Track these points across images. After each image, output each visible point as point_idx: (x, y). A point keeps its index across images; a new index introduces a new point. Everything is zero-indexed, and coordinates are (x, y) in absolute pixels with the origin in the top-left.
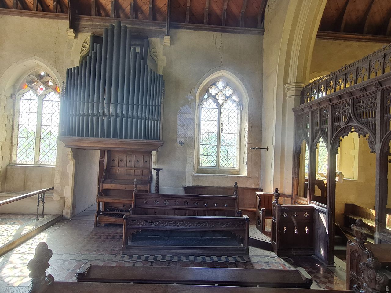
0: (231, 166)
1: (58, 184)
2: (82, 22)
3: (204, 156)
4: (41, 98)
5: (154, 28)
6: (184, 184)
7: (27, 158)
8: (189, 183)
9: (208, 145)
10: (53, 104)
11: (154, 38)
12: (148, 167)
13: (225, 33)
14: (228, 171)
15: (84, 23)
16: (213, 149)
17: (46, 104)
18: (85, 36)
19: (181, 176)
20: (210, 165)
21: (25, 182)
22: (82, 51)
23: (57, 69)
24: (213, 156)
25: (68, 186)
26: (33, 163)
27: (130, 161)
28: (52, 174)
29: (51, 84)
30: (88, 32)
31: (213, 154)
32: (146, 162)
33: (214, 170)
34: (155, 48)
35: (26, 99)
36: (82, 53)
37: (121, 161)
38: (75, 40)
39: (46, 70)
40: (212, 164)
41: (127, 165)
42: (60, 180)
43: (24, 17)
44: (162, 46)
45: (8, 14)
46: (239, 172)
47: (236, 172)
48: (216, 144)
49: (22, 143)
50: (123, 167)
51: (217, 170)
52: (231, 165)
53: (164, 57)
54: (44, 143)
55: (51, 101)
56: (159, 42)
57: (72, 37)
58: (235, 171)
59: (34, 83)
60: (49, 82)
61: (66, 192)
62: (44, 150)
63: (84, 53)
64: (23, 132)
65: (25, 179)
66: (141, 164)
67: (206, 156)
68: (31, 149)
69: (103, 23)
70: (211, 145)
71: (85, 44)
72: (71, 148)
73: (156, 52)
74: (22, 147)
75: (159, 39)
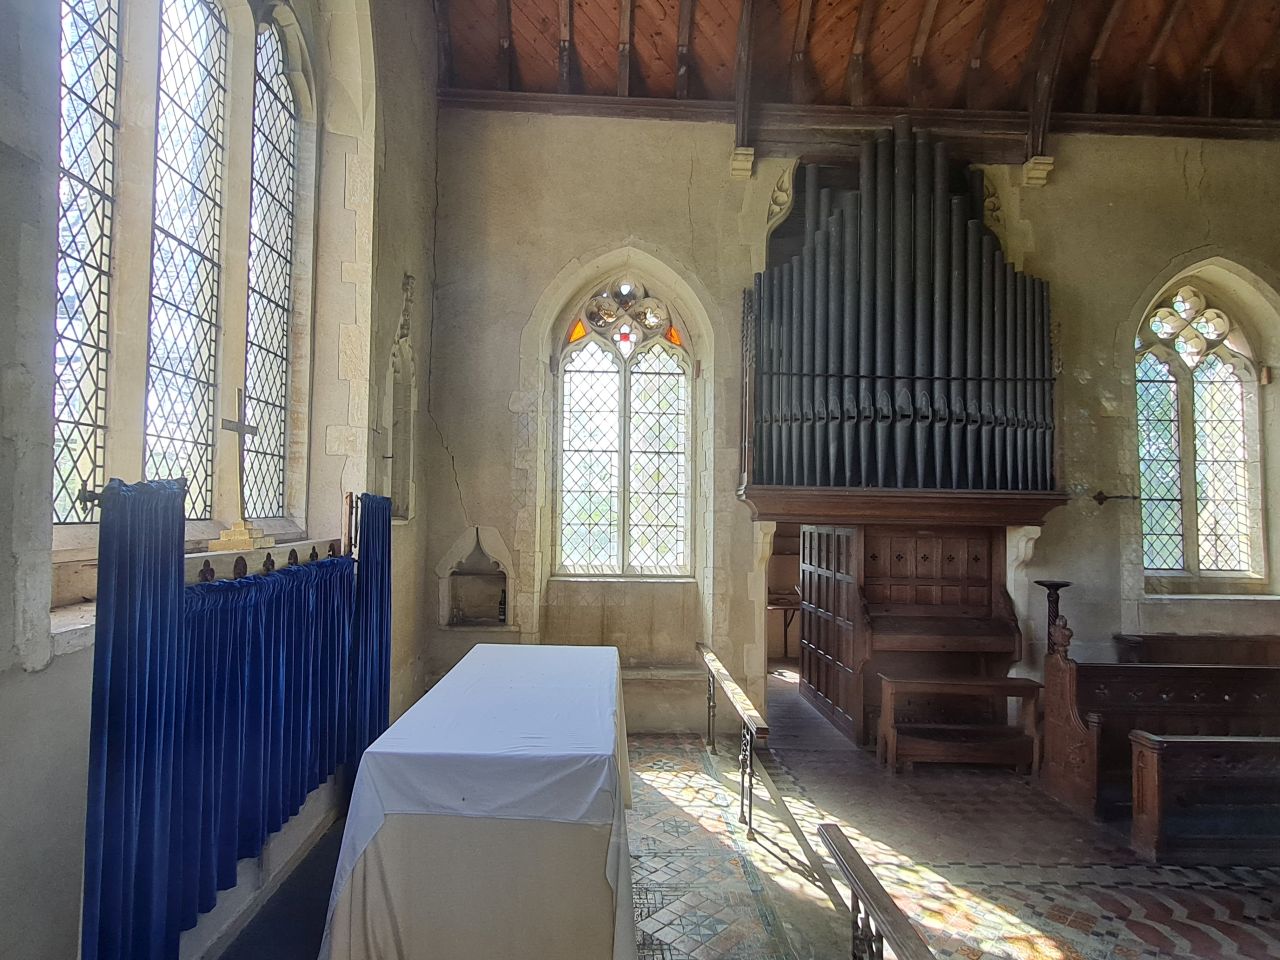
0: (1233, 567)
1: (725, 639)
2: (768, 125)
3: (1167, 537)
4: (626, 368)
5: (991, 135)
6: (1114, 630)
7: (593, 556)
8: (1132, 625)
9: (1165, 500)
10: (662, 381)
11: (991, 164)
12: (985, 576)
13: (1211, 141)
14: (1231, 585)
15: (775, 128)
16: (1170, 514)
17: (638, 383)
18: (781, 169)
19: (1106, 604)
20: (1165, 566)
21: (603, 633)
22: (771, 214)
23: (697, 273)
24: (1170, 536)
25: (754, 642)
26: (619, 572)
27: (925, 558)
28: (683, 606)
29: (651, 320)
30: (785, 155)
31: (1170, 530)
32: (976, 559)
33: (1186, 581)
34: (993, 195)
35: (579, 371)
36: (770, 223)
37: (899, 557)
38: (752, 181)
39: (642, 278)
40: (1171, 563)
41: (919, 569)
42: (730, 622)
43: (596, 118)
44: (1016, 190)
45: (546, 110)
46: (1269, 584)
47: (1259, 589)
48: (1179, 497)
49: (576, 507)
50: (907, 578)
51: (1196, 580)
52: (1233, 564)
53: (1026, 225)
54: (643, 509)
55: (656, 373)
56: (1007, 177)
57: (744, 173)
58: (1254, 581)
59: (602, 318)
60: (645, 314)
61: (747, 663)
62: (643, 529)
63: (776, 221)
64: (576, 475)
65: (602, 622)
66: (961, 567)
67: (1173, 537)
68: (603, 528)
69: (832, 123)
70: (1163, 499)
71: (779, 193)
72: (774, 523)
73: (998, 209)
74: (576, 521)
75: (1005, 168)
